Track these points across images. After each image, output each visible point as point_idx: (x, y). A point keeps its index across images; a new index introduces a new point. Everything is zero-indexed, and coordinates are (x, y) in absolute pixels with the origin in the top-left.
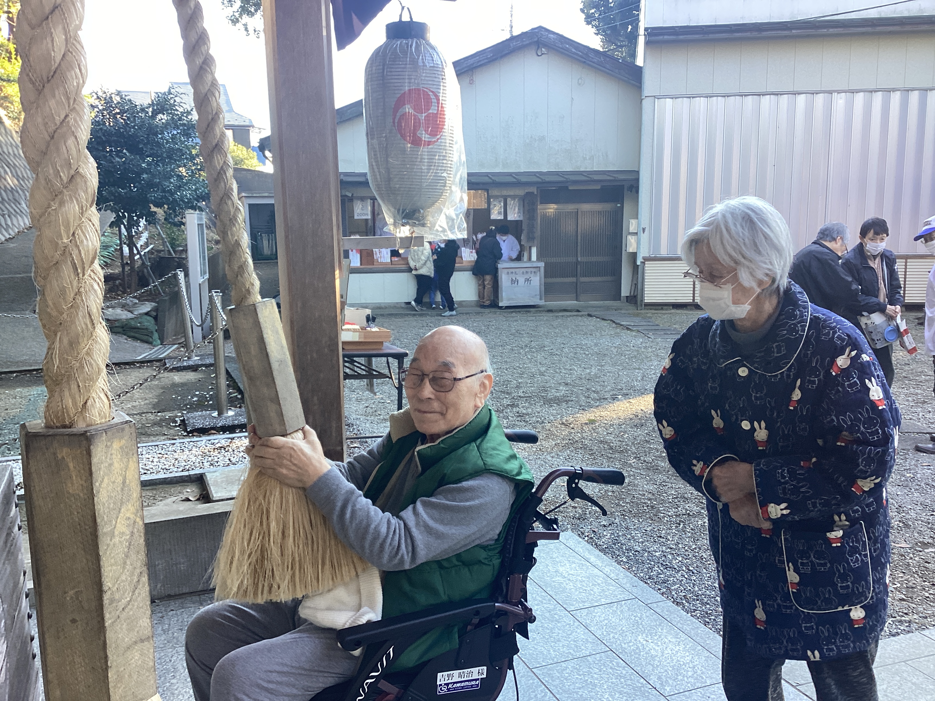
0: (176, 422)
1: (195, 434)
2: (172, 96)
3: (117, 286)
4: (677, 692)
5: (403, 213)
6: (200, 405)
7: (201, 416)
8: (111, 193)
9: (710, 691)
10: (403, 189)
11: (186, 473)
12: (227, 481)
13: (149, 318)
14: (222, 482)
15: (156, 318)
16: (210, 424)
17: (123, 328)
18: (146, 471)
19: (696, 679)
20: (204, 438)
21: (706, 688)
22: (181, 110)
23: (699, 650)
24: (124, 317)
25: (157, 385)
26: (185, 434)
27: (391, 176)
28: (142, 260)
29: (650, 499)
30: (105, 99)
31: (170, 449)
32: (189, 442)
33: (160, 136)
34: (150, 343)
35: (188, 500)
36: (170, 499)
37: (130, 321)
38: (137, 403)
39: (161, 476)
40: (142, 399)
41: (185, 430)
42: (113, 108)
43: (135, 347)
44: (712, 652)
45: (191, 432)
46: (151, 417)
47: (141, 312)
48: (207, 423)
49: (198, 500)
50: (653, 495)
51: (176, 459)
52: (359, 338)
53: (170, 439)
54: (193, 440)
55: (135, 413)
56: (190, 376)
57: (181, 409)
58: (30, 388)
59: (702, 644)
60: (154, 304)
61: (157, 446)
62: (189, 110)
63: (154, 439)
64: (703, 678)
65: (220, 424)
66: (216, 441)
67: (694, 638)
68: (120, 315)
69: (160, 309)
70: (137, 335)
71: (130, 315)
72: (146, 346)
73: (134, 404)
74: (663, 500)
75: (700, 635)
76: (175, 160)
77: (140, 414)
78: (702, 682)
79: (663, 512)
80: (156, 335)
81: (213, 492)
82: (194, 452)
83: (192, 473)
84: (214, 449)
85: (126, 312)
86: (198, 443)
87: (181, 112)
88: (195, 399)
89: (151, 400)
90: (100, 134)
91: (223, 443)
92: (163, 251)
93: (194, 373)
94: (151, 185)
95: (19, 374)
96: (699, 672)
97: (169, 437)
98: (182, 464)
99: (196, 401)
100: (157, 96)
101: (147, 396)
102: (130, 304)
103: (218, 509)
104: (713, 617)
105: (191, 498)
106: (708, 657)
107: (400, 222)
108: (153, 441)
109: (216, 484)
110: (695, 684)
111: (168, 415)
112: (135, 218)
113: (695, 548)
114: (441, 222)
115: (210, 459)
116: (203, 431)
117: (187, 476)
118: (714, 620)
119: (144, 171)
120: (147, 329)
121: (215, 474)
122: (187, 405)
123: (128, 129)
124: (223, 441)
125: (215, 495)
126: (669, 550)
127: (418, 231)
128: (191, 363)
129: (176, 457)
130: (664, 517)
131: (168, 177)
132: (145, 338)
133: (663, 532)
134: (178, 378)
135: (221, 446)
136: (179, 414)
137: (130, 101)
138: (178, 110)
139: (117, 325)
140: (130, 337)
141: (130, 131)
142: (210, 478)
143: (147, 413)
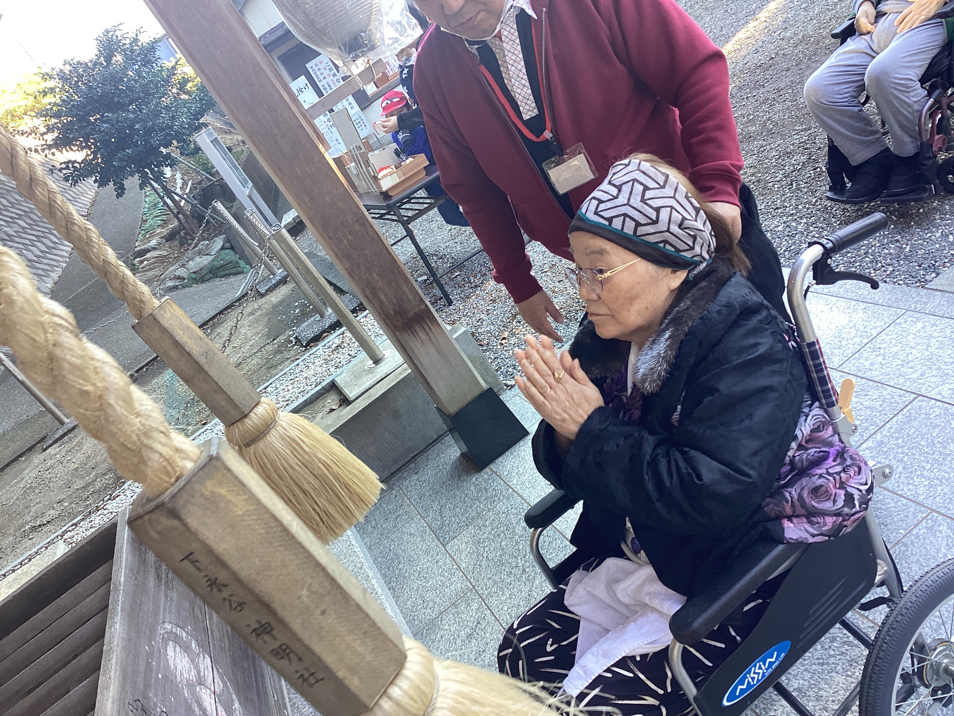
0: (291, 342)
1: (312, 344)
2: (111, 34)
3: (184, 237)
4: (846, 359)
5: (345, 49)
6: (305, 315)
7: (307, 326)
8: (121, 160)
9: (879, 341)
10: (330, 25)
11: (319, 387)
12: (355, 377)
13: (227, 251)
14: (351, 380)
15: (232, 248)
16: (318, 330)
17: (211, 272)
18: (287, 403)
19: (861, 336)
20: (321, 345)
21: (874, 341)
22: (128, 41)
23: (854, 306)
24: (206, 262)
25: (261, 314)
26: (304, 349)
27: (311, 18)
28: (189, 202)
29: (753, 175)
30: (58, 75)
31: (297, 371)
32: (309, 356)
33: (125, 80)
34: (242, 272)
35: (332, 410)
36: (318, 417)
37: (213, 263)
38: (253, 341)
39: (301, 400)
40: (254, 335)
41: (302, 346)
42: (69, 79)
43: (231, 284)
44: (869, 300)
45: (308, 345)
46: (269, 348)
47: (216, 249)
48: (316, 330)
49: (340, 406)
50: (755, 167)
51: (306, 378)
52: (399, 178)
53: (294, 361)
54: (311, 352)
55: (255, 351)
56: (284, 291)
57: (290, 327)
58: (162, 375)
59: (855, 298)
60: (222, 236)
61: (285, 374)
62: (134, 36)
63: (281, 368)
64: (867, 332)
65: (327, 325)
66: (331, 343)
67: (845, 296)
68: (201, 262)
69: (230, 238)
70: (226, 272)
71: (210, 258)
72: (240, 277)
73: (251, 343)
74: (766, 168)
75: (850, 290)
76: (154, 93)
77: (260, 350)
78: (868, 337)
79: (770, 181)
80: (242, 263)
81: (348, 393)
82: (317, 363)
83: (324, 384)
84: (332, 351)
85: (205, 257)
86: (317, 353)
87: (130, 44)
88: (297, 311)
89: (263, 332)
90: (75, 111)
91: (337, 341)
92: (203, 180)
93: (285, 286)
94: (148, 132)
95: (147, 367)
96: (862, 328)
97: (292, 359)
98: (313, 380)
99: (299, 313)
100: (99, 42)
101: (257, 330)
102: (204, 247)
103: (359, 407)
104: (858, 264)
105: (334, 408)
106: (865, 308)
107: (349, 59)
108: (281, 370)
109: (348, 384)
110: (861, 342)
111: (282, 339)
112: (156, 169)
113: (816, 201)
114: (389, 32)
115: (333, 362)
116: (317, 339)
117: (321, 389)
118: (860, 265)
119: (134, 121)
120: (231, 262)
121: (342, 376)
122: (293, 320)
123: (94, 91)
124: (336, 340)
125: (351, 396)
126: (790, 218)
127: (373, 57)
128: (278, 278)
129: (305, 375)
130: (773, 186)
131: (157, 114)
132: (234, 270)
133: (779, 201)
134: (274, 298)
135: (336, 345)
136: (291, 333)
137: (79, 62)
138: (125, 44)
139: (205, 272)
140: (222, 277)
141: (98, 92)
142: (339, 381)
143: (265, 346)
